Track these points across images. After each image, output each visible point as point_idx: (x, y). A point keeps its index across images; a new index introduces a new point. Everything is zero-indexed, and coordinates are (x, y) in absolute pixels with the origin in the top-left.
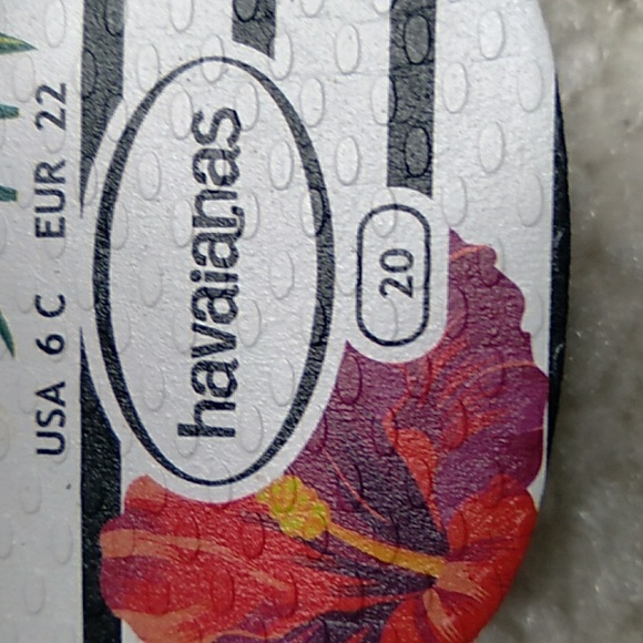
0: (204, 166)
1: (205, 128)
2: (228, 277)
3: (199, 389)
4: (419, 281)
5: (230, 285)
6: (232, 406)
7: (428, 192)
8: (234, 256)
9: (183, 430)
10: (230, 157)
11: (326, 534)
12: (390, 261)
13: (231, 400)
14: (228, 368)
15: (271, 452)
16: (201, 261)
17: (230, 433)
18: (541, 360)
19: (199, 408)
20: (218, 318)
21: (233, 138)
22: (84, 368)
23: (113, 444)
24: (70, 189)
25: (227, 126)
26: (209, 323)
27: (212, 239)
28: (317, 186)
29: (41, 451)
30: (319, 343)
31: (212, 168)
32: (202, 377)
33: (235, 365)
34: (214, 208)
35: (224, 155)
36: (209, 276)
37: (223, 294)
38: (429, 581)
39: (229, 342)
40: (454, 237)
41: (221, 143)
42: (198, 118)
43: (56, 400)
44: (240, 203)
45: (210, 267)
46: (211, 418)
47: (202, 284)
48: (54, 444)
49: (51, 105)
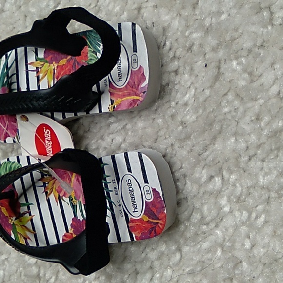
0: (128, 185)
4: (150, 193)
8: (133, 193)
9: (133, 212)
11: (148, 220)
12: (147, 191)
13: (137, 208)
14: (136, 205)
15: (142, 213)
16: (131, 194)
17: (137, 211)
18: (162, 199)
20: (134, 200)
23: (127, 215)
24: (117, 189)
32: (134, 206)
34: (131, 189)
38: (158, 223)
39: (135, 202)
40: (152, 188)
41: (129, 182)
42: (127, 180)
43: (121, 211)
44: (133, 188)
46: (135, 210)
47: (131, 197)
48: (122, 216)
49: (114, 181)
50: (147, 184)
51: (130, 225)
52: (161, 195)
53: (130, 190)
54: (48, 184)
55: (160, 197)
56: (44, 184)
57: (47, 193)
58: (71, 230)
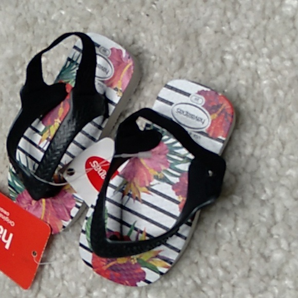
15: (208, 117)
18: (209, 90)
23: (202, 132)
30: (200, 109)
33: (199, 117)
34: (185, 113)
39: (196, 117)
40: (196, 93)
46: (203, 121)
50: (190, 96)
51: (211, 134)
52: (205, 89)
53: (185, 115)
54: (131, 191)
55: (207, 91)
56: (129, 195)
57: (137, 199)
58: (179, 198)
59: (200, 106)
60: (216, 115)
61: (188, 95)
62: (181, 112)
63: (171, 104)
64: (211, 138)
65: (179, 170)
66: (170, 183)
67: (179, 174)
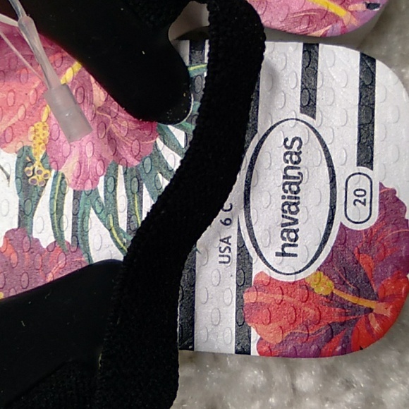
0: (288, 157)
1: (288, 144)
2: (296, 198)
3: (284, 239)
4: (368, 201)
5: (297, 201)
6: (297, 245)
7: (372, 169)
8: (299, 190)
9: (277, 254)
10: (298, 154)
11: (332, 293)
12: (357, 193)
13: (296, 243)
14: (295, 231)
15: (312, 262)
16: (286, 192)
17: (295, 255)
19: (284, 246)
20: (292, 213)
21: (299, 147)
22: (239, 230)
25: (297, 143)
26: (288, 215)
27: (291, 184)
28: (331, 166)
29: (220, 262)
30: (330, 222)
31: (291, 158)
32: (285, 235)
33: (298, 230)
34: (293, 173)
35: (296, 153)
36: (289, 197)
37: (294, 204)
38: (371, 310)
39: (296, 222)
41: (295, 149)
42: (286, 140)
43: (227, 243)
44: (301, 171)
45: (289, 194)
46: (287, 250)
47: (286, 200)
48: (226, 259)
50: (364, 169)
51: (249, 297)
53: (287, 177)
59: (339, 218)
60: (324, 287)
61: (366, 155)
62: (293, 155)
63: (309, 106)
64: (240, 305)
65: (85, 233)
66: (25, 216)
67: (68, 236)
